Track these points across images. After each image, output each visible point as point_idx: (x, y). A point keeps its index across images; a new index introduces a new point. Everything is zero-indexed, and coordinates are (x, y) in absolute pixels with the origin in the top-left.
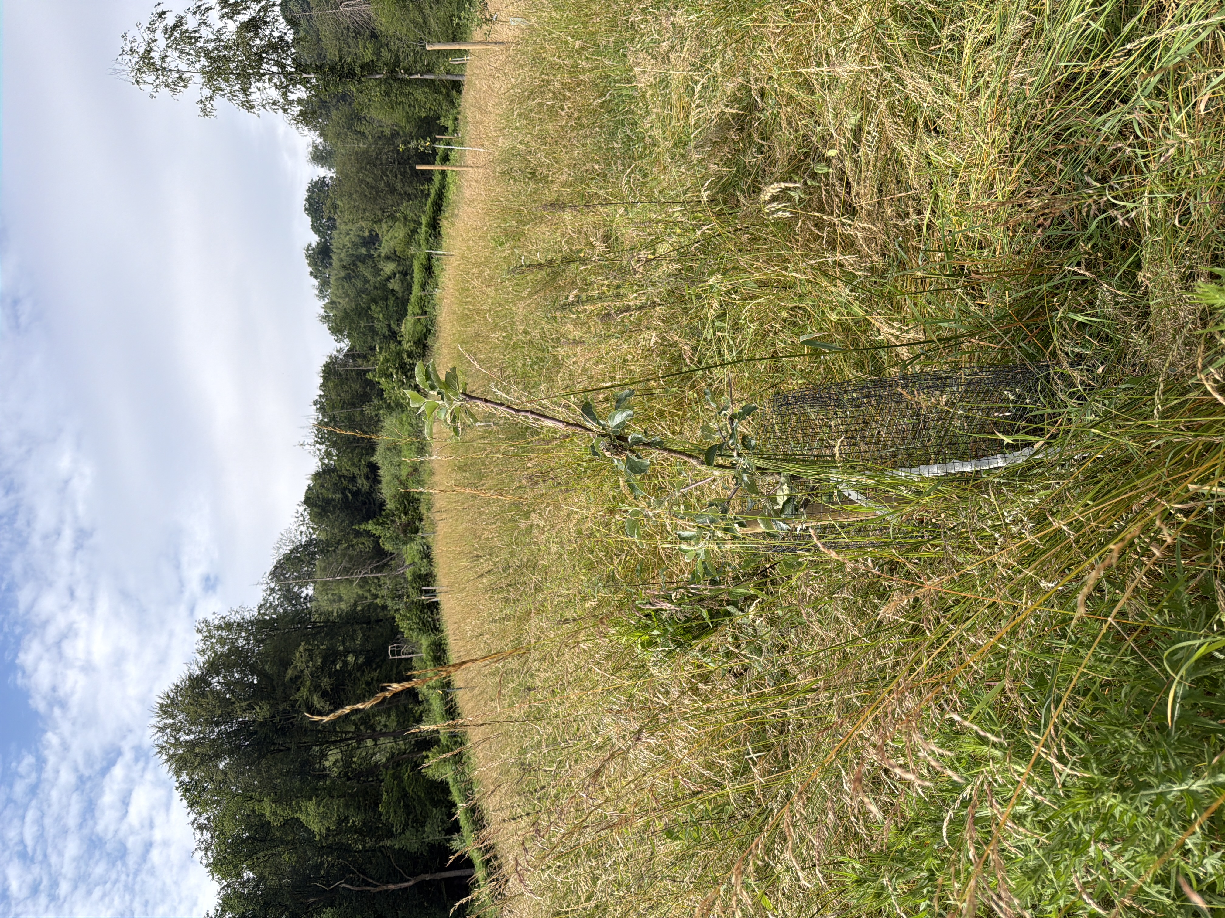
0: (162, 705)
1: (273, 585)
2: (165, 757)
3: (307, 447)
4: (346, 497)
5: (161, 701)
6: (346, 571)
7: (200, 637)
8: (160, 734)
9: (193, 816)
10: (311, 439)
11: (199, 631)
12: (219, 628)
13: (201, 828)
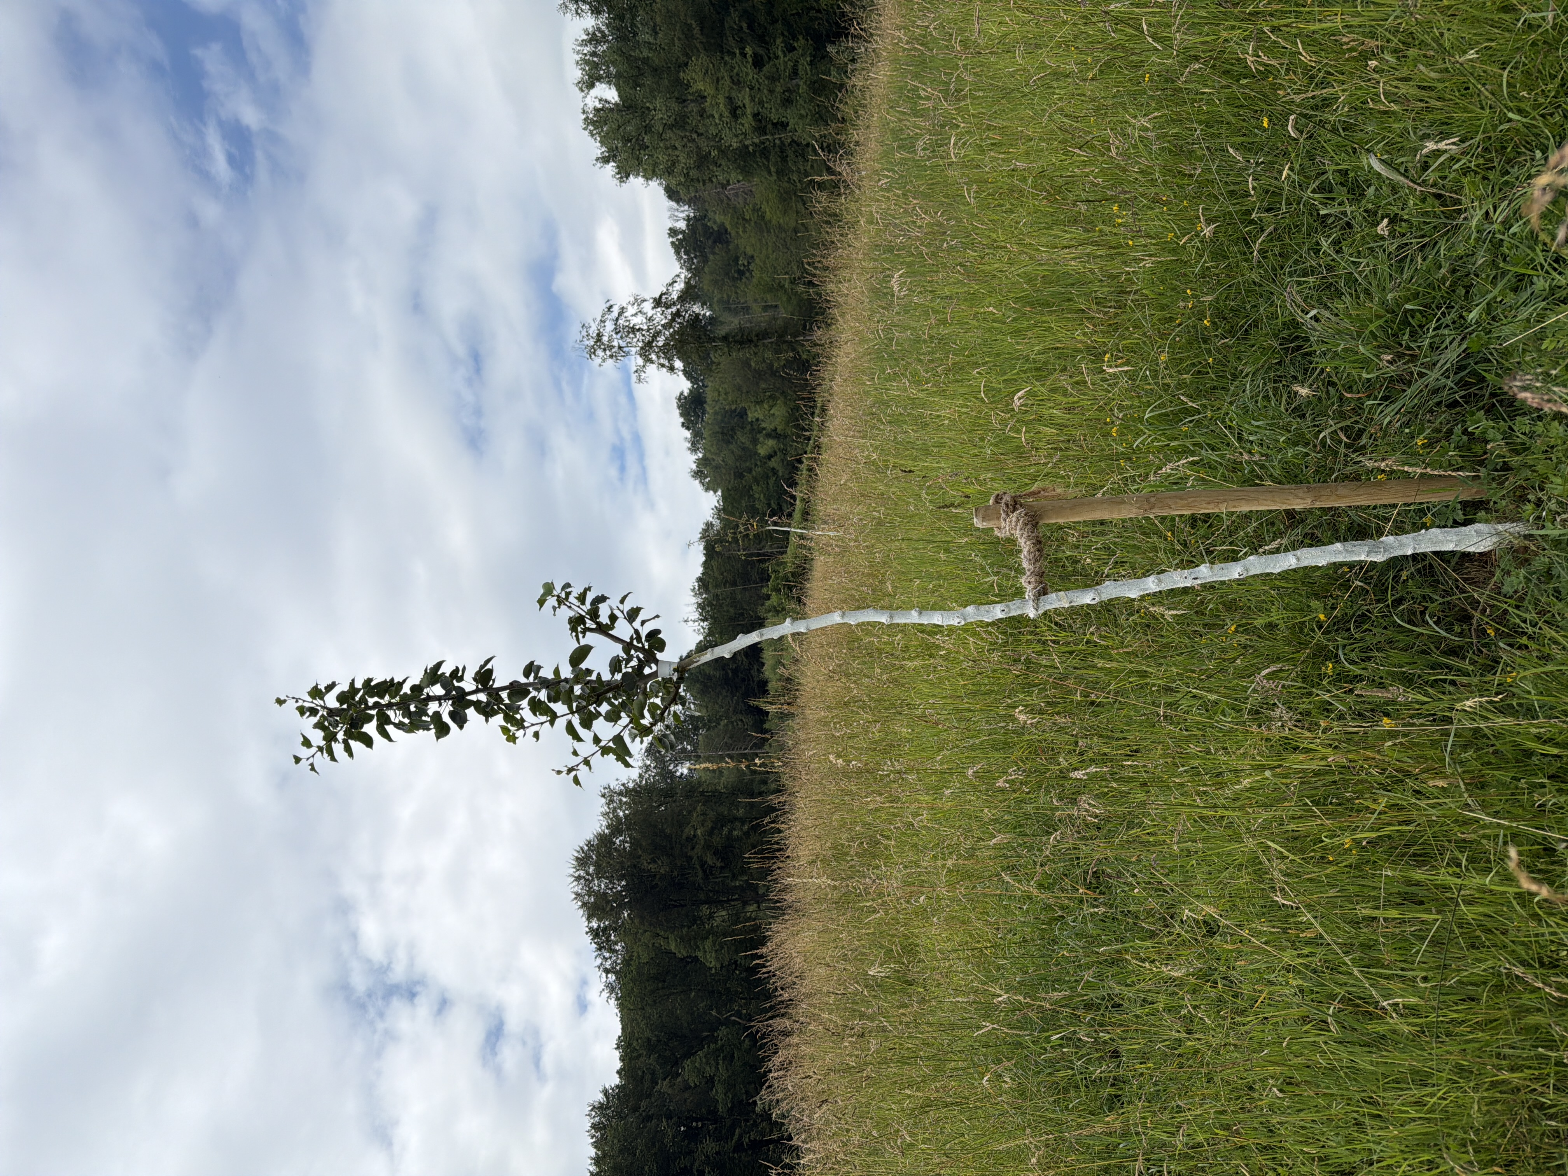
0: (577, 859)
1: (648, 762)
2: (580, 903)
3: (691, 623)
4: (727, 673)
5: (576, 854)
6: (728, 746)
7: (603, 800)
8: (575, 883)
9: (599, 961)
10: (696, 616)
11: (603, 796)
12: (620, 794)
13: (607, 971)
